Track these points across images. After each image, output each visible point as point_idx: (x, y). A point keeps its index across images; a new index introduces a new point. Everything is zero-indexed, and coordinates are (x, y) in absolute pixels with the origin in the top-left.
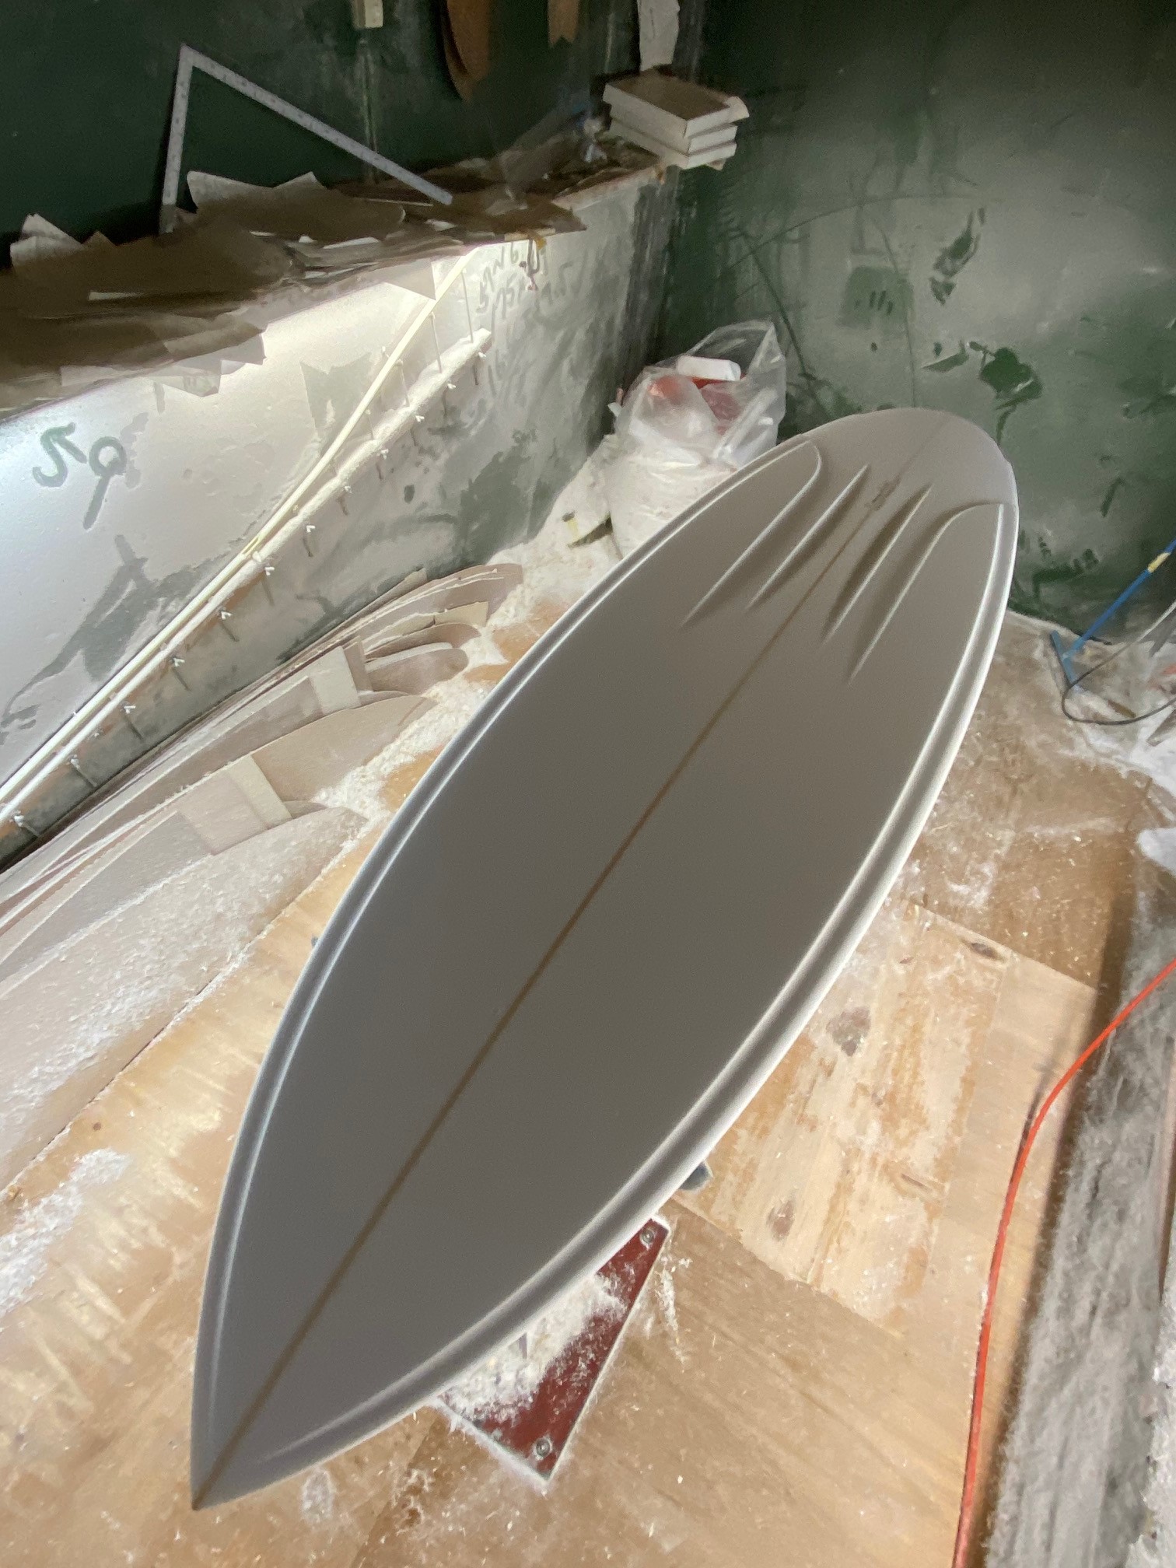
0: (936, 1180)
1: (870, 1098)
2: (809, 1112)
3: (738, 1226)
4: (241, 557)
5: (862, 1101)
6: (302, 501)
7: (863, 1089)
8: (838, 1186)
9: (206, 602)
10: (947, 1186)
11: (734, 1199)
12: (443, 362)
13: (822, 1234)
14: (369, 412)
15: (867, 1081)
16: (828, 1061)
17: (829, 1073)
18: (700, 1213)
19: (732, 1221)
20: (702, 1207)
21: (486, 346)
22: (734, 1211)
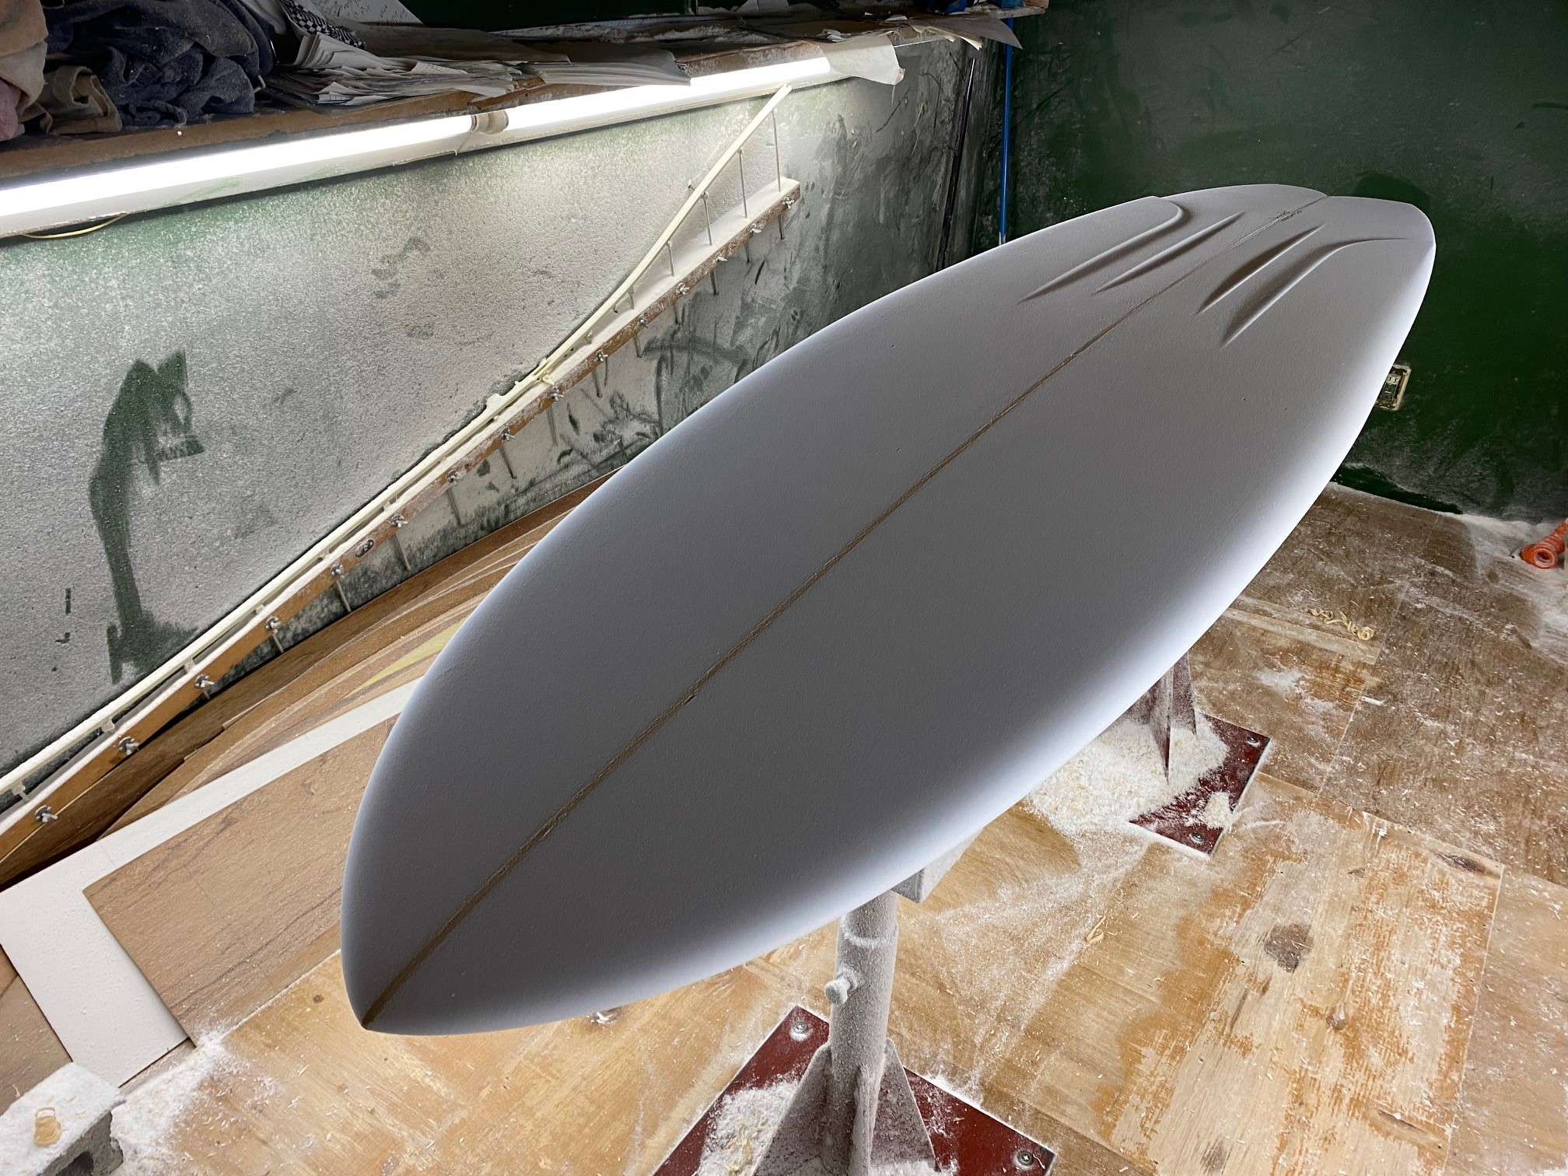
0: (1432, 1121)
1: (1323, 1023)
2: (1240, 1032)
3: (1151, 1157)
5: (1313, 1024)
6: (598, 328)
7: (1316, 1012)
8: (1289, 1119)
10: (1448, 1132)
11: (1142, 1126)
12: (748, 207)
14: (669, 244)
15: (1319, 1002)
16: (1261, 977)
17: (1264, 990)
18: (1097, 1139)
19: (1143, 1152)
20: (1099, 1133)
21: (796, 194)
22: (1144, 1140)
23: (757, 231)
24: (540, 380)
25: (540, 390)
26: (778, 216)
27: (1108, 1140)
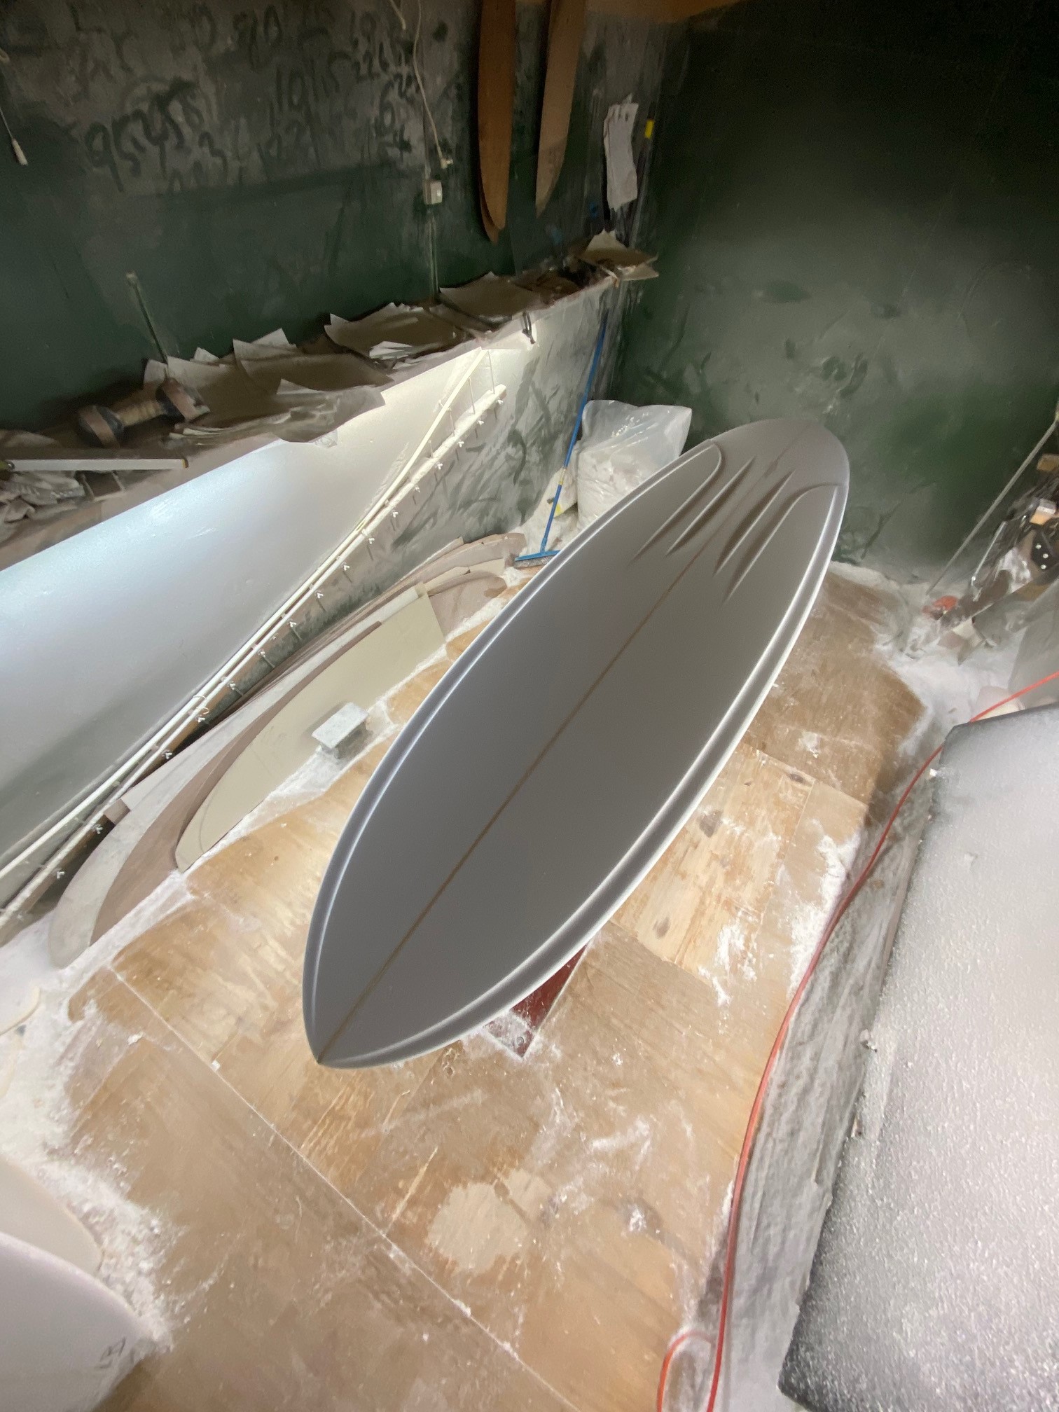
1: (719, 862)
3: (636, 930)
4: (355, 532)
5: (714, 864)
6: (390, 498)
7: (716, 856)
8: (697, 911)
9: (335, 560)
11: (634, 915)
12: (476, 408)
13: (685, 938)
14: (430, 442)
15: (718, 853)
16: (695, 841)
17: (696, 847)
21: (503, 396)
22: (634, 922)
23: (481, 423)
24: (360, 533)
25: (360, 538)
26: (494, 410)
27: (619, 923)
